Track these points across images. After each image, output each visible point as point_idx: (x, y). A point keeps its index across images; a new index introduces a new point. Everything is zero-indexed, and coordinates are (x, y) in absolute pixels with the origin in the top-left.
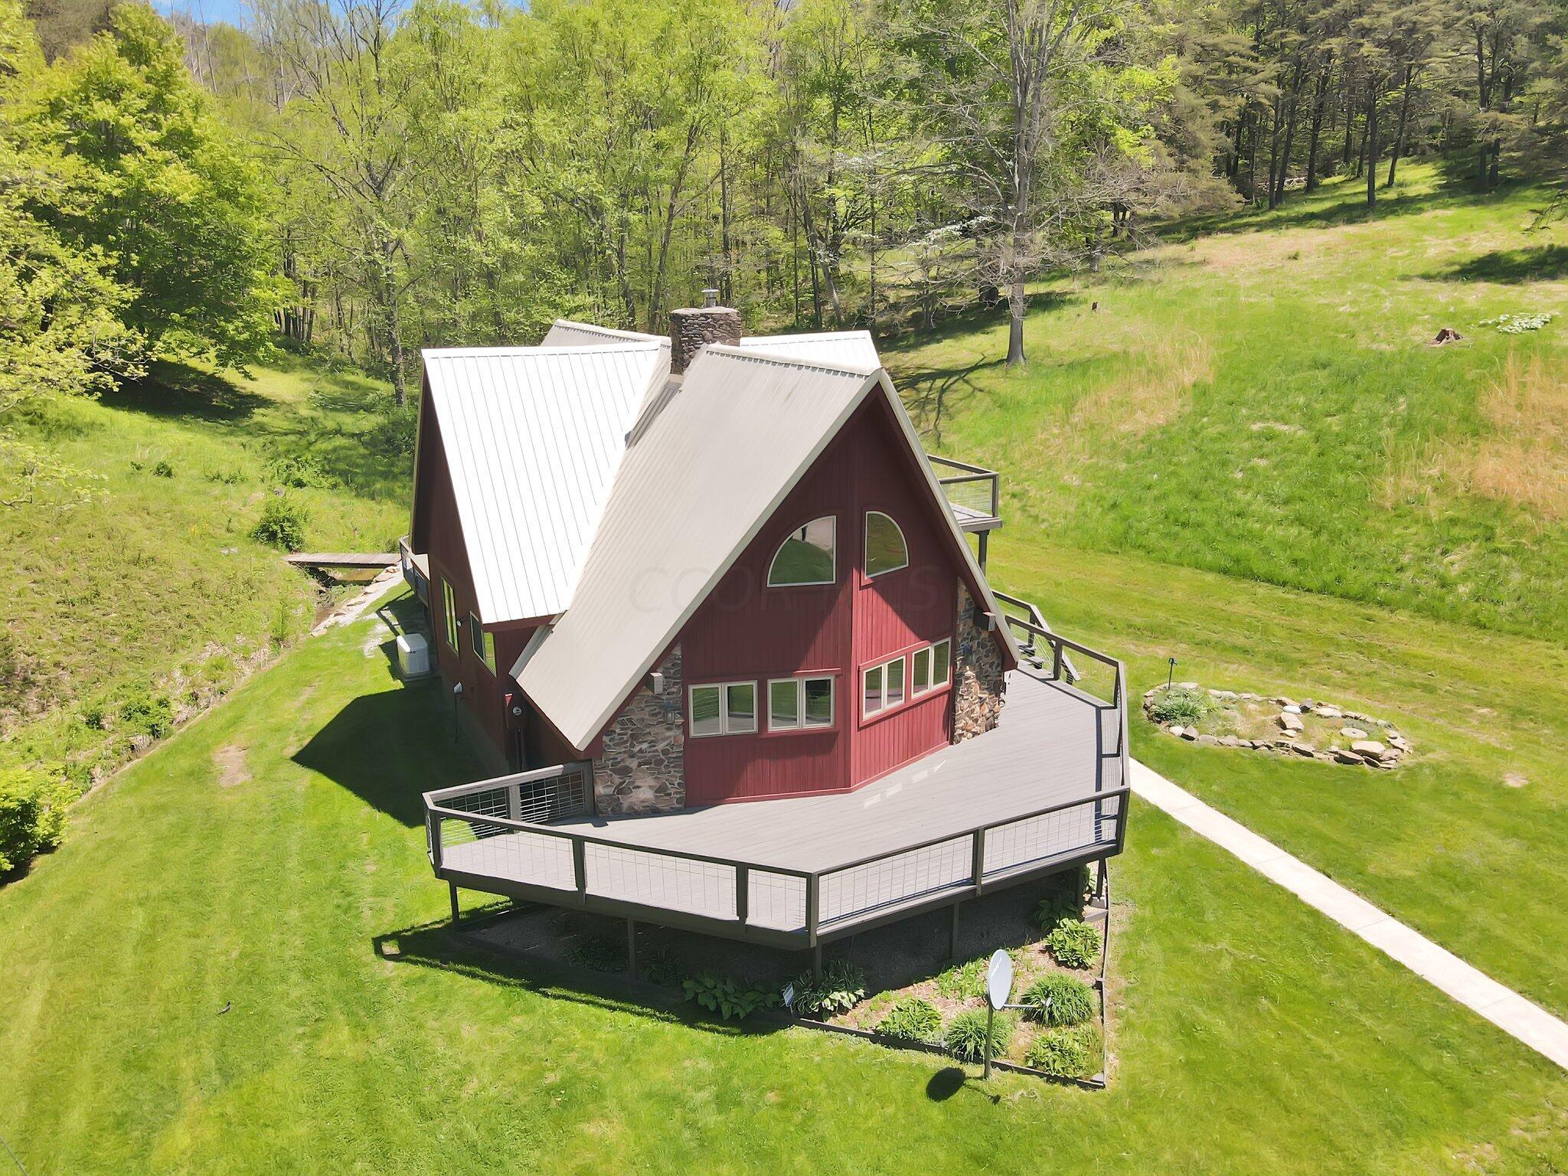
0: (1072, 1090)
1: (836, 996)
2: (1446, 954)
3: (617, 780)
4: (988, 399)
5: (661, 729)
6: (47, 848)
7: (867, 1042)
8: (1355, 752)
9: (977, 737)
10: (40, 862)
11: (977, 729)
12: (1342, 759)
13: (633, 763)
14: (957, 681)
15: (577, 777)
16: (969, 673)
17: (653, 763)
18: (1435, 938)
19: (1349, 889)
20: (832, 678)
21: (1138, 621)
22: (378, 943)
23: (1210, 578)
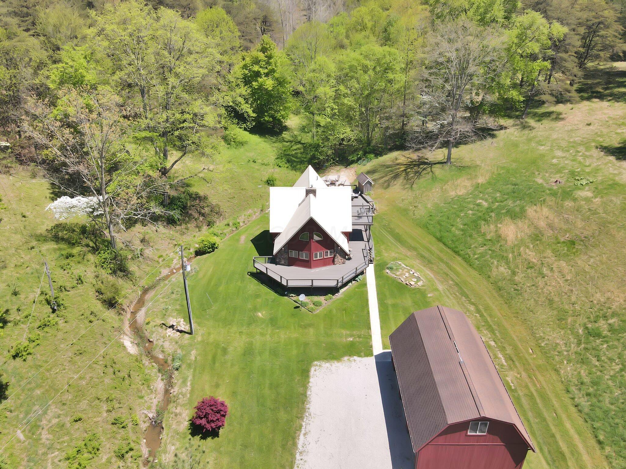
0: (310, 312)
1: (292, 295)
3: (279, 260)
5: (285, 255)
6: (217, 248)
8: (409, 283)
9: (340, 265)
10: (216, 250)
11: (340, 263)
12: (406, 284)
13: (281, 258)
14: (335, 256)
15: (274, 258)
16: (337, 255)
17: (284, 259)
20: (308, 253)
22: (248, 273)
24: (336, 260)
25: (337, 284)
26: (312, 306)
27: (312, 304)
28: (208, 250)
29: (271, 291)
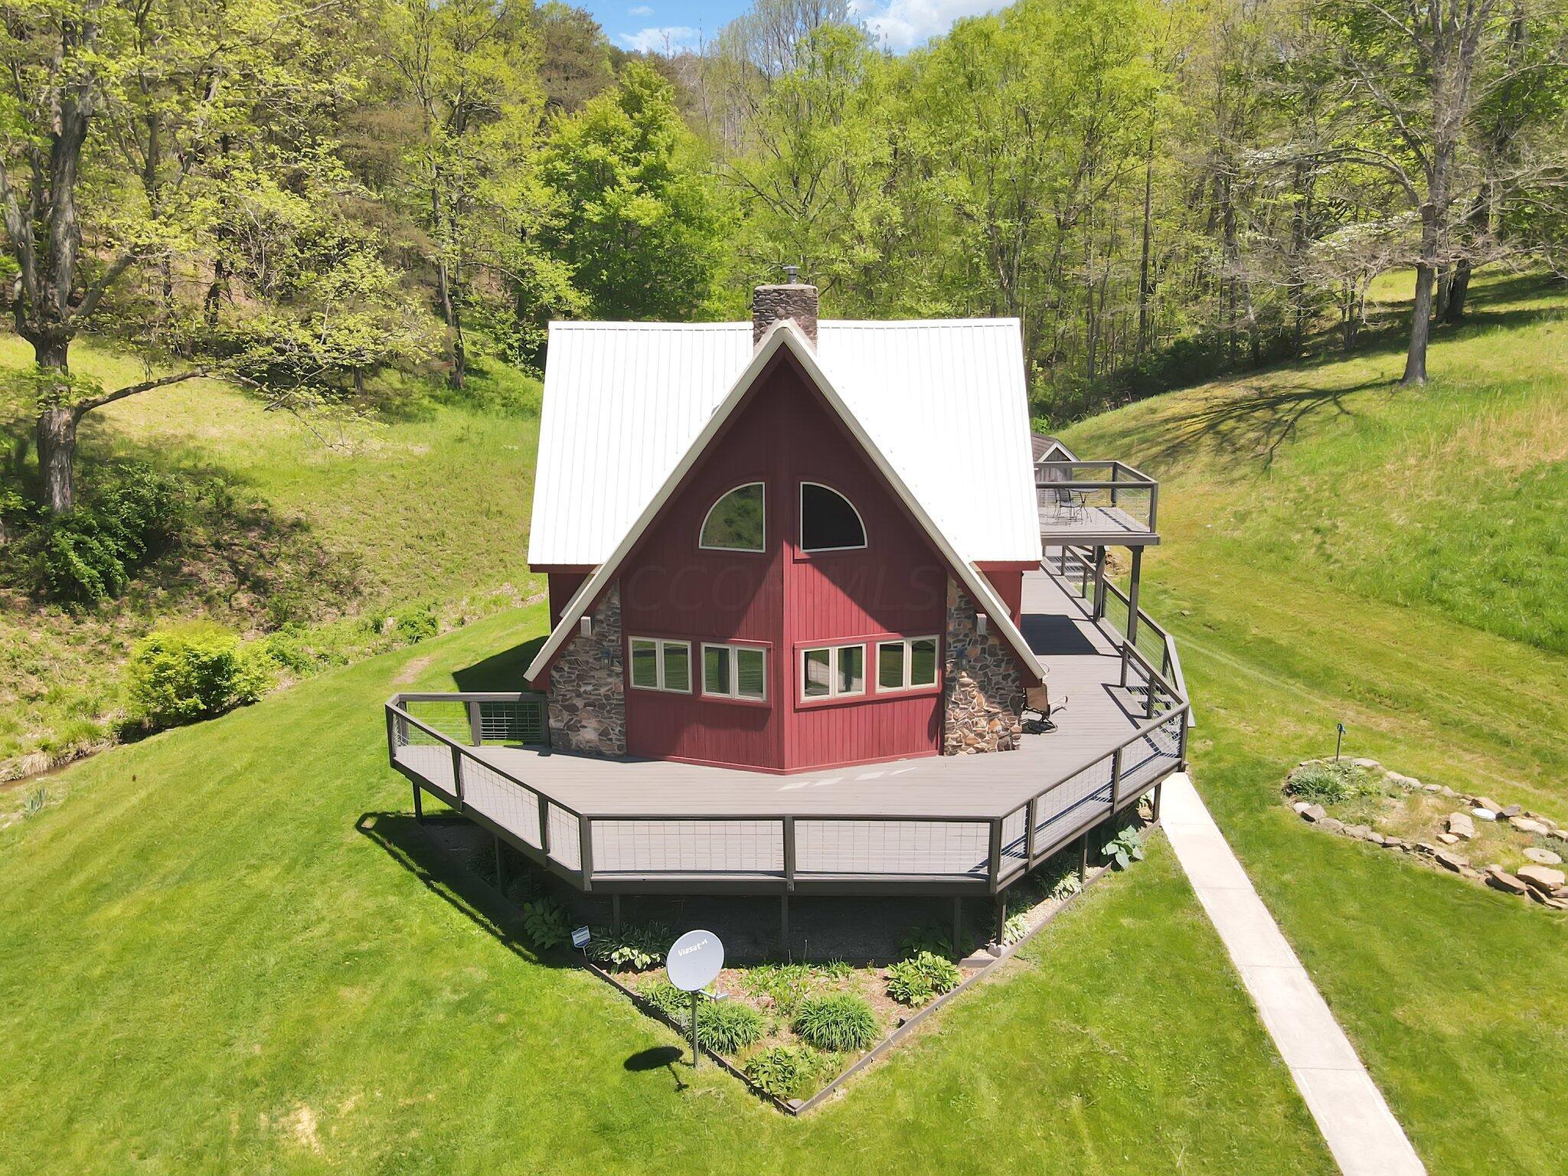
0: (766, 1106)
1: (626, 951)
2: (1398, 1130)
3: (566, 716)
4: (1352, 423)
5: (603, 674)
7: (628, 1001)
8: (1520, 878)
9: (980, 754)
11: (982, 745)
12: (1495, 883)
13: (579, 703)
14: (948, 684)
15: (533, 706)
16: (967, 680)
17: (597, 706)
18: (1397, 1109)
19: (1341, 1024)
20: (764, 652)
21: (1385, 687)
22: (364, 817)
23: (1513, 648)
24: (955, 714)
25: (992, 862)
26: (788, 1045)
27: (785, 1032)
28: (182, 705)
29: (477, 931)
